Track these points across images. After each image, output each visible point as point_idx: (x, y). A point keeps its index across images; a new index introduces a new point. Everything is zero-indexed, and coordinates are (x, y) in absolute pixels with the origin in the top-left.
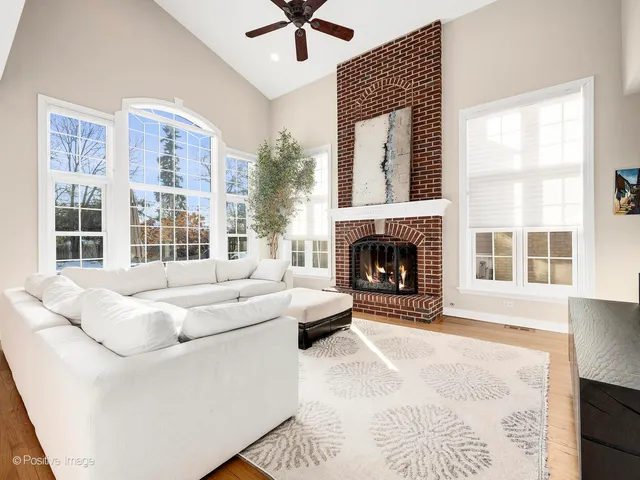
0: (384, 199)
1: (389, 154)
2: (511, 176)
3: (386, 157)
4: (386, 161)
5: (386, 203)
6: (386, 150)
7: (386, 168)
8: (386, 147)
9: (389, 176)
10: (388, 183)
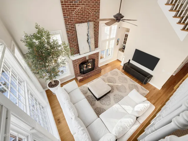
0: (89, 51)
1: (89, 37)
2: (107, 40)
3: (88, 38)
4: (88, 40)
5: (90, 52)
6: (88, 36)
7: (89, 42)
8: (88, 35)
9: (90, 44)
10: (89, 46)
